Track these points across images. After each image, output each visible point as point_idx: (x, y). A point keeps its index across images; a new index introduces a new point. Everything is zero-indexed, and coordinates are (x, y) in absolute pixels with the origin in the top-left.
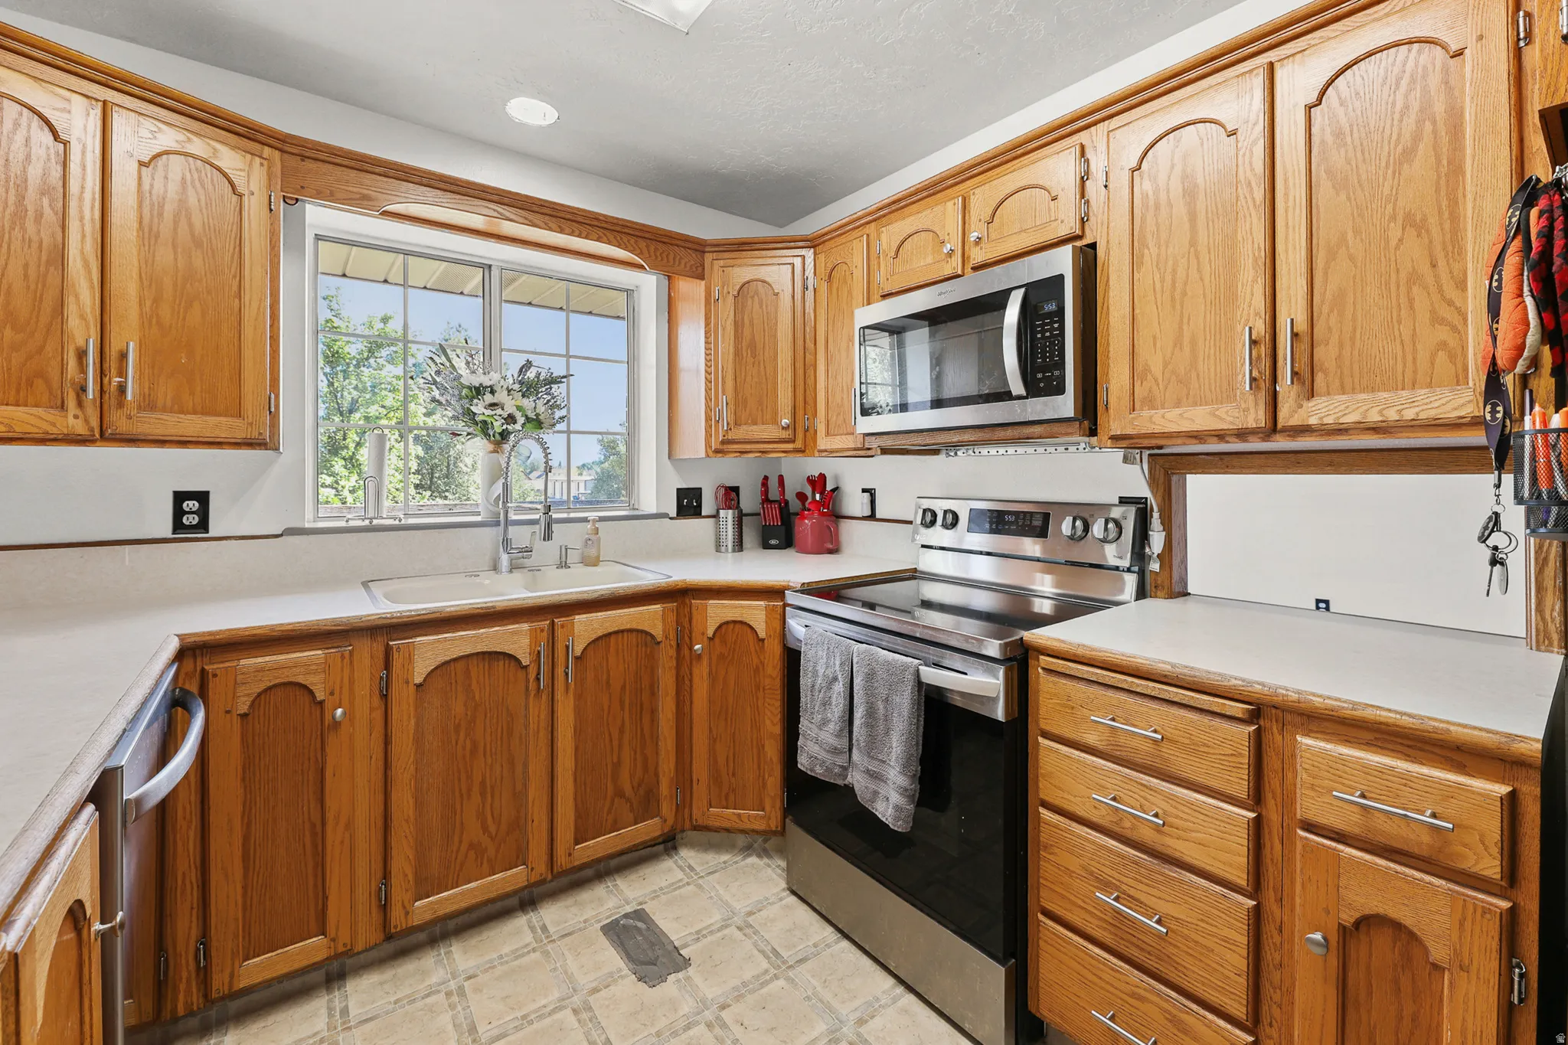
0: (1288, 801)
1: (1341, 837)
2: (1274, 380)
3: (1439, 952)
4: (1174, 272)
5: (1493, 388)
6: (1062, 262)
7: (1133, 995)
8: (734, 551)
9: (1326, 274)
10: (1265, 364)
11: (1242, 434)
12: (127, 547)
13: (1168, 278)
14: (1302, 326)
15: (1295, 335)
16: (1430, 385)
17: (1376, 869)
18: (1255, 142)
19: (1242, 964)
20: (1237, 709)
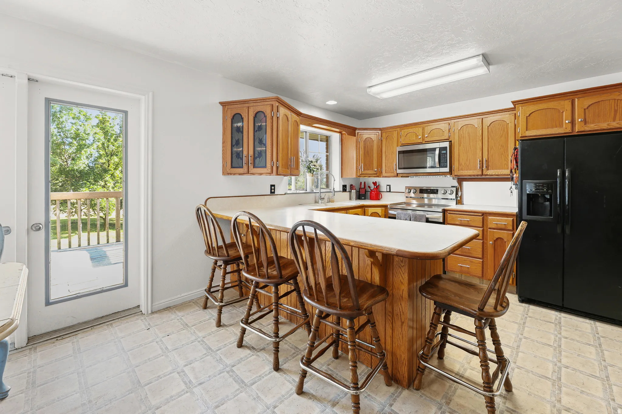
0: (487, 226)
1: (494, 229)
2: (483, 167)
3: (505, 240)
4: (466, 148)
5: (511, 171)
6: (446, 144)
7: (464, 260)
8: (355, 200)
9: (490, 151)
10: (481, 165)
11: (477, 175)
12: (266, 196)
13: (465, 149)
14: (487, 159)
15: (486, 161)
16: (504, 169)
17: (499, 232)
18: (480, 130)
19: (481, 250)
20: (480, 214)
